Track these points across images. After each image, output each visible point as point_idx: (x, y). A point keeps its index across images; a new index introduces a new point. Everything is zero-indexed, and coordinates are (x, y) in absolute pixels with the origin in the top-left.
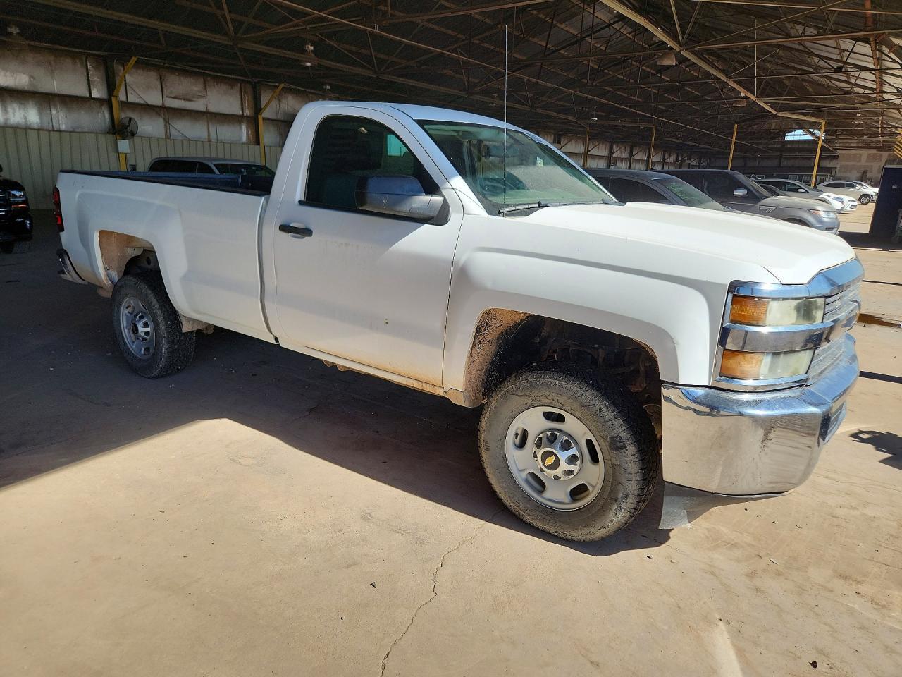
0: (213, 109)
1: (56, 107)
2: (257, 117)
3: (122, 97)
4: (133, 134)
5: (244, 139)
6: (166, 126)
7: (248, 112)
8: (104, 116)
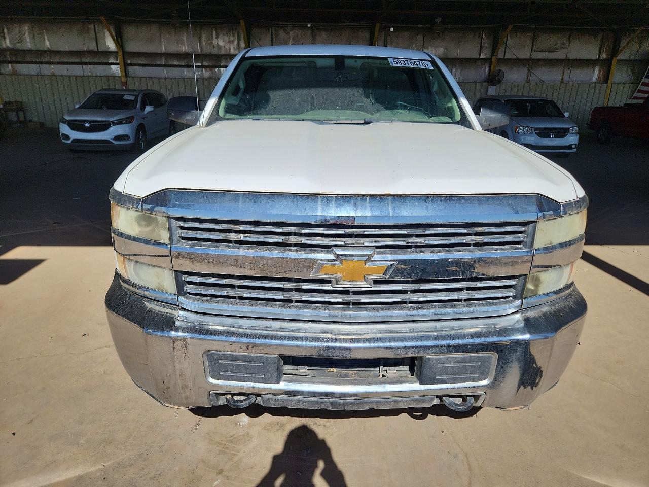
0: (571, 56)
1: (455, 68)
2: (612, 59)
3: (500, 56)
4: (500, 81)
5: (595, 79)
6: (528, 73)
7: (604, 56)
8: (485, 71)
